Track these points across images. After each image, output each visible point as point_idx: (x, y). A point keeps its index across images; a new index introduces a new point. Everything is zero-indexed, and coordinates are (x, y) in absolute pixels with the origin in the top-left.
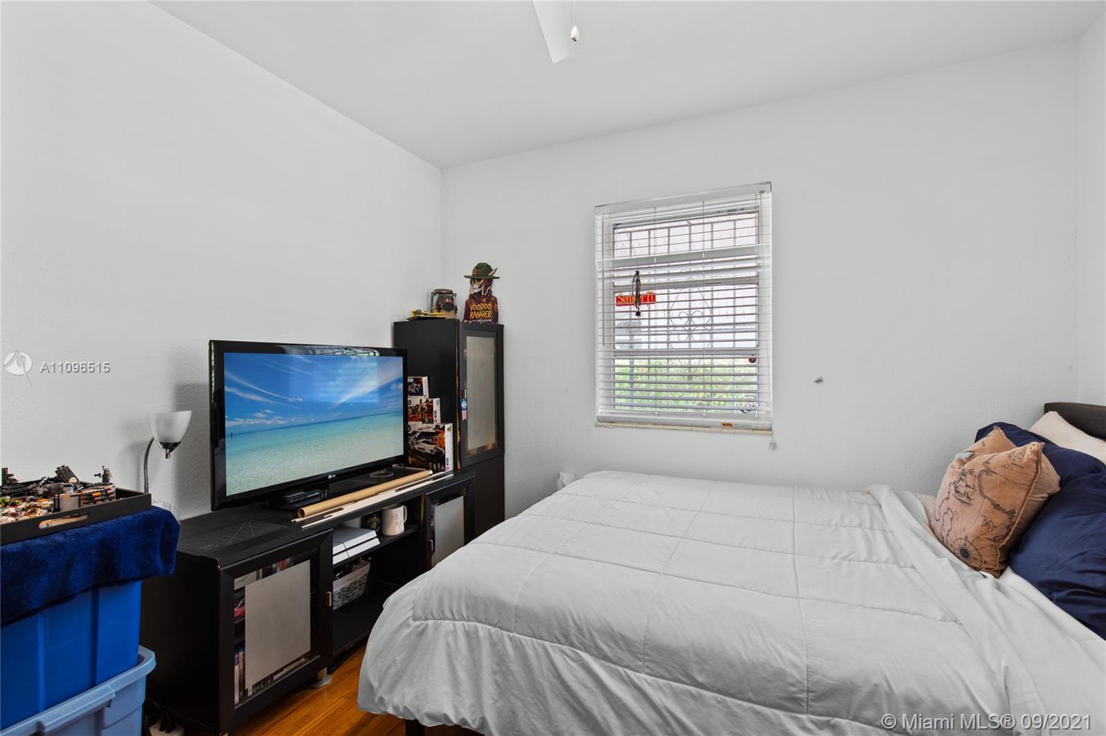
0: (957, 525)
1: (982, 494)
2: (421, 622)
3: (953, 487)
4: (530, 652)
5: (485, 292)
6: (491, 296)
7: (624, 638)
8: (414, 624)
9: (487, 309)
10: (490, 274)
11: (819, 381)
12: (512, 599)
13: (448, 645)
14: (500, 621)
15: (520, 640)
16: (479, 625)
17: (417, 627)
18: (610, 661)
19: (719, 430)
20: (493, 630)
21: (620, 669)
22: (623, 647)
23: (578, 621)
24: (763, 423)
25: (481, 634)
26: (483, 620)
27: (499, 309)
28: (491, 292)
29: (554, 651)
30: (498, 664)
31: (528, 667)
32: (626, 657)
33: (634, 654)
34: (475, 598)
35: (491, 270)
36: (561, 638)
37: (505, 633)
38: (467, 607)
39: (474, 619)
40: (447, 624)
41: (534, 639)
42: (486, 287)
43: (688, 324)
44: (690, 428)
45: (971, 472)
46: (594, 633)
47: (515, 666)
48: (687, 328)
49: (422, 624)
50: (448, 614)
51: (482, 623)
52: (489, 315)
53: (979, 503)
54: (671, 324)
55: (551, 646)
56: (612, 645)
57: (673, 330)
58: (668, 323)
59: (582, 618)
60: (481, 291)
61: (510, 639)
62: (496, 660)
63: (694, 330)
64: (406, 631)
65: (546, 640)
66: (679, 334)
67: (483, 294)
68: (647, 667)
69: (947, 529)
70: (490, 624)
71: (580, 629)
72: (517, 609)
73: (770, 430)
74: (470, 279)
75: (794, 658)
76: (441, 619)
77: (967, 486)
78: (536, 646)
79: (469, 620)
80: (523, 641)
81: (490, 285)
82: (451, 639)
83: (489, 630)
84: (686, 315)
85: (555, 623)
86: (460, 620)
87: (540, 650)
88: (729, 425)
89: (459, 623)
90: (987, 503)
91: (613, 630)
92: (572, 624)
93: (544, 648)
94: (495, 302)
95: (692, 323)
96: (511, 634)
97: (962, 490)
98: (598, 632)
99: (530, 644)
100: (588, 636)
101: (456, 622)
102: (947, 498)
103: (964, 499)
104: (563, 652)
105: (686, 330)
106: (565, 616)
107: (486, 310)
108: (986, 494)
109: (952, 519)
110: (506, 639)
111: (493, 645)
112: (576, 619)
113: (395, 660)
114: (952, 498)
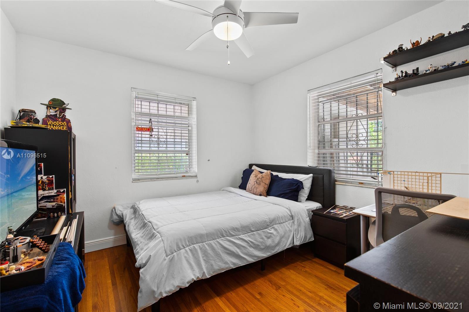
0: (258, 190)
1: (262, 182)
2: (170, 256)
3: (255, 182)
4: (214, 245)
5: (60, 115)
6: (65, 118)
7: (236, 228)
8: (167, 258)
9: (63, 125)
10: (63, 106)
11: (209, 160)
12: (204, 232)
13: (185, 257)
14: (202, 240)
15: (210, 243)
16: (194, 245)
17: (169, 258)
18: (234, 236)
19: (181, 178)
20: (200, 244)
21: (237, 237)
22: (237, 231)
23: (225, 230)
24: (194, 174)
25: (196, 247)
26: (195, 243)
27: (72, 126)
28: (65, 116)
29: (220, 241)
30: (203, 254)
31: (214, 249)
32: (237, 233)
33: (239, 231)
34: (191, 237)
35: (64, 104)
36: (221, 236)
37: (204, 243)
38: (189, 241)
39: (192, 244)
40: (183, 251)
41: (213, 241)
42: (61, 113)
43: (158, 140)
44: (172, 179)
45: (259, 178)
46: (229, 231)
47: (210, 251)
48: (157, 142)
49: (171, 256)
50: (182, 247)
51: (196, 244)
52: (64, 128)
53: (262, 184)
54: (151, 140)
55: (219, 240)
56: (234, 231)
57: (152, 142)
58: (150, 140)
59: (225, 228)
60: (57, 114)
61: (206, 244)
62: (203, 253)
63: (160, 143)
64: (165, 262)
65: (217, 239)
66: (154, 144)
67: (58, 116)
68: (242, 233)
69: (255, 192)
70: (198, 243)
71: (225, 231)
72: (207, 234)
73: (196, 176)
74: (46, 106)
75: (266, 217)
76: (180, 250)
77: (259, 181)
78: (215, 242)
79: (190, 246)
80: (211, 243)
81: (64, 112)
82: (186, 255)
83: (199, 245)
84: (157, 137)
85: (219, 233)
86: (187, 247)
87: (216, 243)
88: (185, 176)
89: (187, 248)
90: (264, 184)
91: (233, 227)
92: (223, 231)
93: (217, 241)
94: (69, 122)
95: (159, 140)
96: (206, 243)
97: (258, 182)
98: (230, 230)
99: (213, 242)
100: (228, 232)
101: (185, 249)
102: (254, 185)
103: (259, 184)
104: (223, 240)
105: (157, 143)
106: (221, 230)
107: (61, 126)
108: (264, 182)
109: (256, 189)
110: (205, 245)
111: (201, 249)
112: (224, 229)
113: (164, 275)
114: (256, 184)
